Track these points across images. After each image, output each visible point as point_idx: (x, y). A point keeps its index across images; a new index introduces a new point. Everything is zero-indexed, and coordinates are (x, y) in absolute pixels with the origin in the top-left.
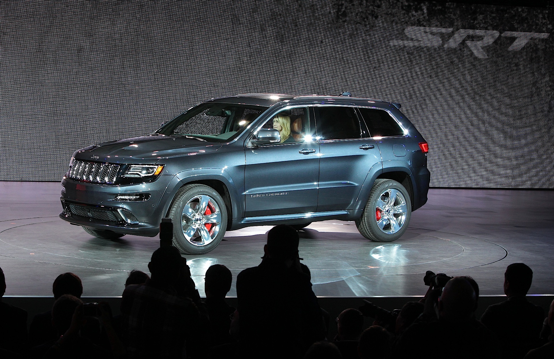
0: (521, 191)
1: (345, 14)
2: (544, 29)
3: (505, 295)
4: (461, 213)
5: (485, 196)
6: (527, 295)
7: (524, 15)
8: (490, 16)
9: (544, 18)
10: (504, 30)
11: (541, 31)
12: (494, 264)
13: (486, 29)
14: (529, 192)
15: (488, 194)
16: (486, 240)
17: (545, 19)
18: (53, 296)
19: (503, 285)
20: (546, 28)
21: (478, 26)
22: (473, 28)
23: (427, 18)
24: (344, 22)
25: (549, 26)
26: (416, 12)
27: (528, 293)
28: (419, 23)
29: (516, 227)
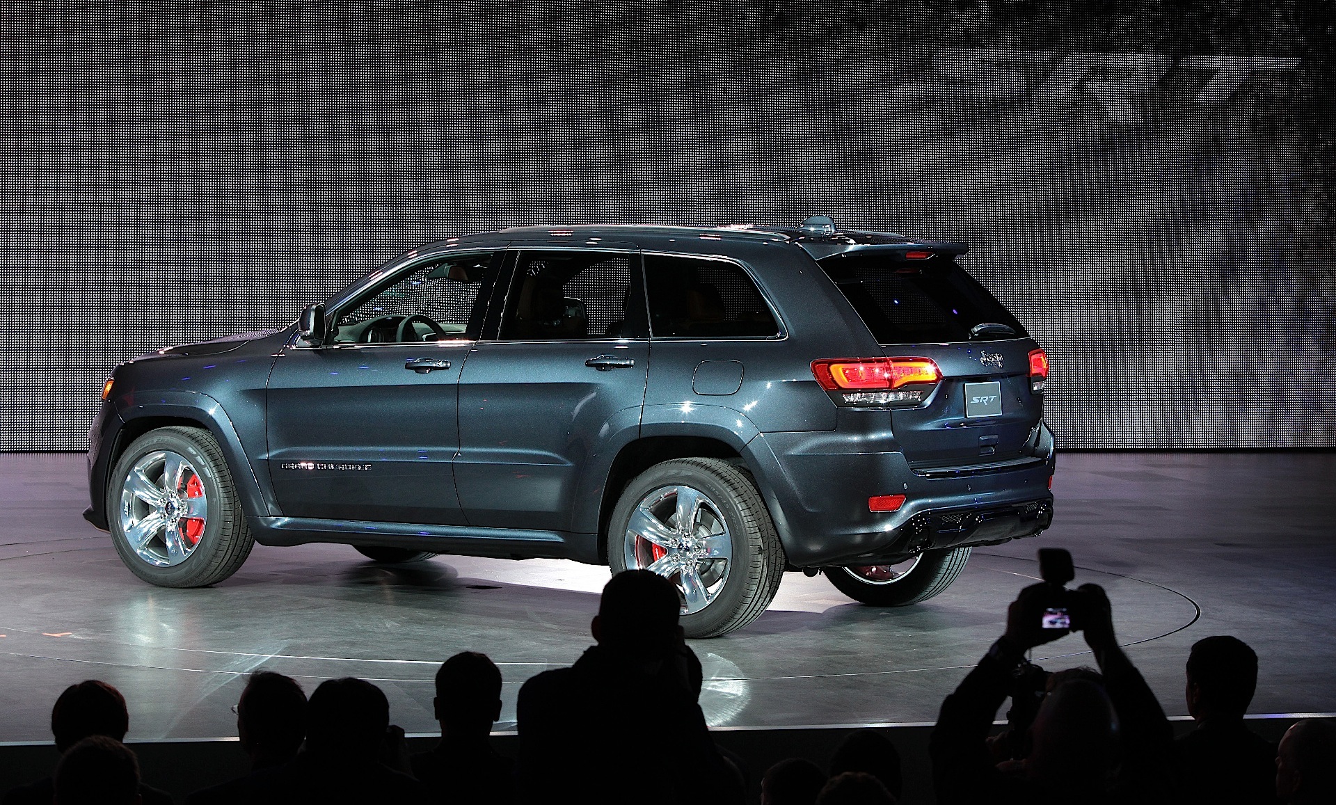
0: (1232, 456)
1: (781, 21)
2: (1287, 48)
3: (1191, 718)
4: (1082, 513)
5: (1141, 469)
6: (1246, 717)
7: (1235, 12)
8: (1149, 17)
9: (1285, 18)
10: (1186, 53)
11: (1279, 53)
12: (1166, 640)
13: (1140, 50)
14: (1254, 457)
15: (1148, 465)
16: (1147, 579)
17: (1288, 22)
18: (52, 742)
19: (1185, 692)
20: (1292, 44)
21: (1118, 42)
22: (1105, 47)
23: (989, 25)
24: (782, 39)
25: (1301, 40)
26: (961, 10)
27: (1249, 709)
28: (969, 40)
29: (1224, 545)
